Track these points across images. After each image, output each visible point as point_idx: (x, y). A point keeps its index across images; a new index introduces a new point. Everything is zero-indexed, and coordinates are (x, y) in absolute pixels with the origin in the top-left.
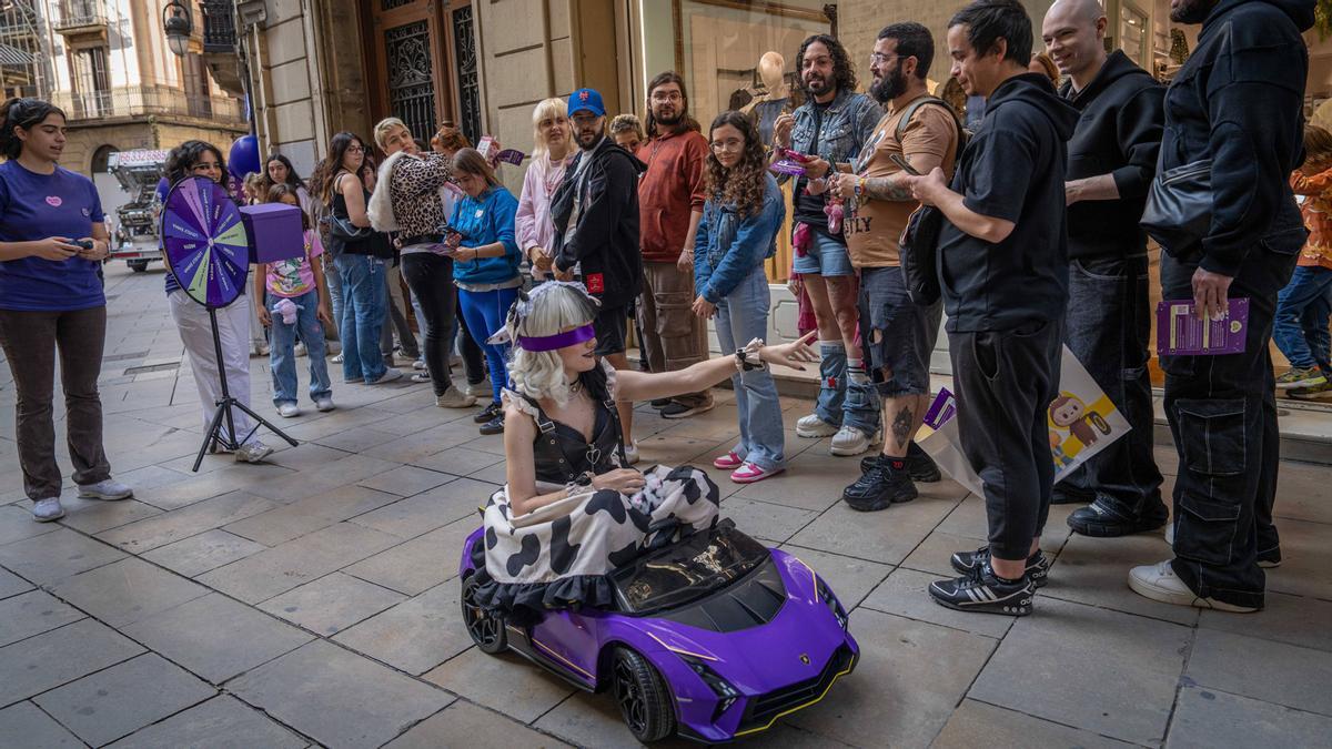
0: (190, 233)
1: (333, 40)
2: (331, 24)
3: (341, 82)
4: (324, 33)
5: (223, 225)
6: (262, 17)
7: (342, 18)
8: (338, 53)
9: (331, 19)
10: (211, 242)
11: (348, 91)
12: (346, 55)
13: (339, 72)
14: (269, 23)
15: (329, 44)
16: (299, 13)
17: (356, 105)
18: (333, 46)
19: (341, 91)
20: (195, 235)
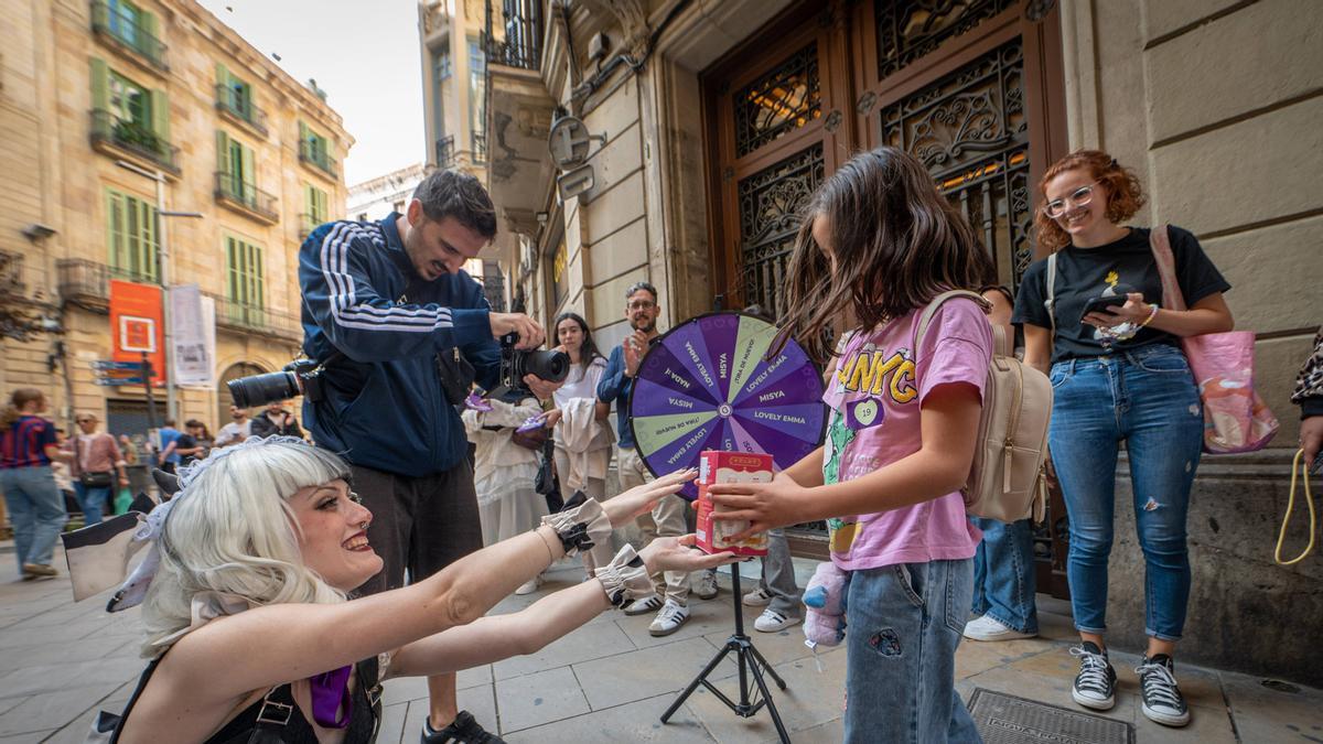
0: (771, 416)
1: (681, 191)
2: (680, 173)
3: (688, 240)
4: (672, 182)
5: (693, 441)
6: (586, 186)
7: (690, 167)
8: (686, 208)
9: (679, 166)
10: (725, 410)
11: (694, 253)
12: (693, 211)
13: (686, 230)
14: (594, 194)
15: (677, 194)
16: (639, 165)
17: (702, 271)
18: (681, 198)
19: (688, 251)
20: (760, 415)
